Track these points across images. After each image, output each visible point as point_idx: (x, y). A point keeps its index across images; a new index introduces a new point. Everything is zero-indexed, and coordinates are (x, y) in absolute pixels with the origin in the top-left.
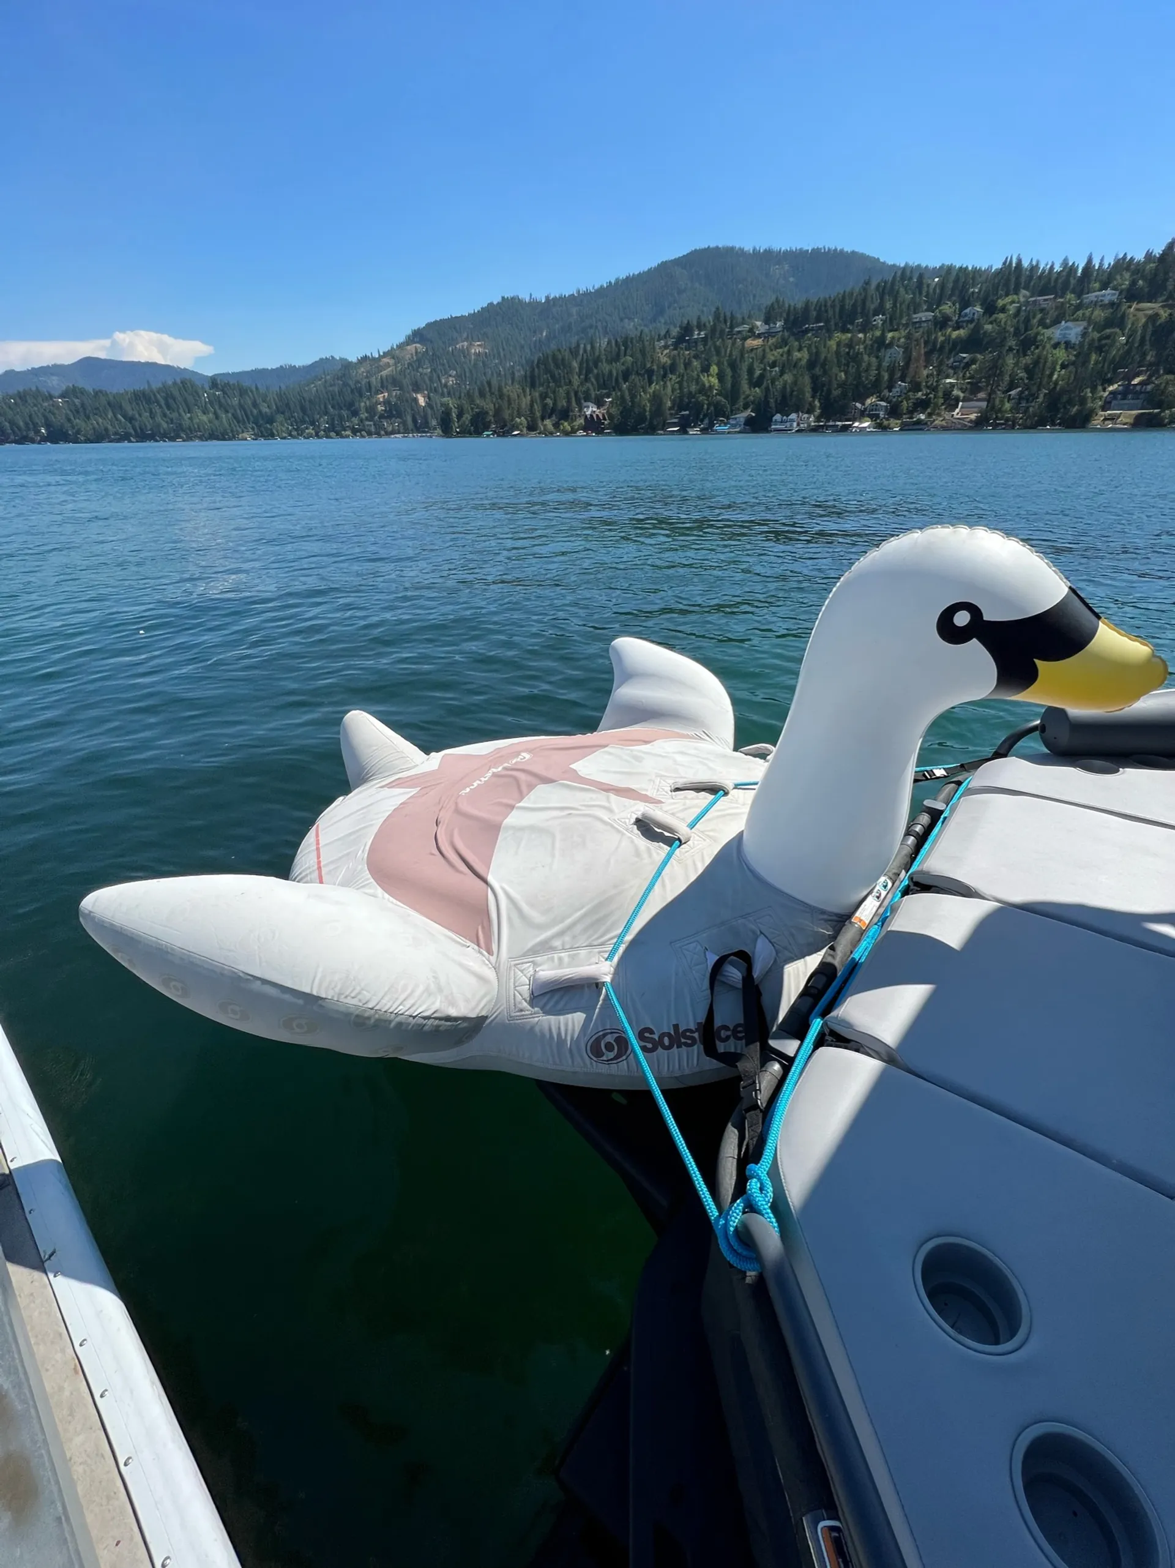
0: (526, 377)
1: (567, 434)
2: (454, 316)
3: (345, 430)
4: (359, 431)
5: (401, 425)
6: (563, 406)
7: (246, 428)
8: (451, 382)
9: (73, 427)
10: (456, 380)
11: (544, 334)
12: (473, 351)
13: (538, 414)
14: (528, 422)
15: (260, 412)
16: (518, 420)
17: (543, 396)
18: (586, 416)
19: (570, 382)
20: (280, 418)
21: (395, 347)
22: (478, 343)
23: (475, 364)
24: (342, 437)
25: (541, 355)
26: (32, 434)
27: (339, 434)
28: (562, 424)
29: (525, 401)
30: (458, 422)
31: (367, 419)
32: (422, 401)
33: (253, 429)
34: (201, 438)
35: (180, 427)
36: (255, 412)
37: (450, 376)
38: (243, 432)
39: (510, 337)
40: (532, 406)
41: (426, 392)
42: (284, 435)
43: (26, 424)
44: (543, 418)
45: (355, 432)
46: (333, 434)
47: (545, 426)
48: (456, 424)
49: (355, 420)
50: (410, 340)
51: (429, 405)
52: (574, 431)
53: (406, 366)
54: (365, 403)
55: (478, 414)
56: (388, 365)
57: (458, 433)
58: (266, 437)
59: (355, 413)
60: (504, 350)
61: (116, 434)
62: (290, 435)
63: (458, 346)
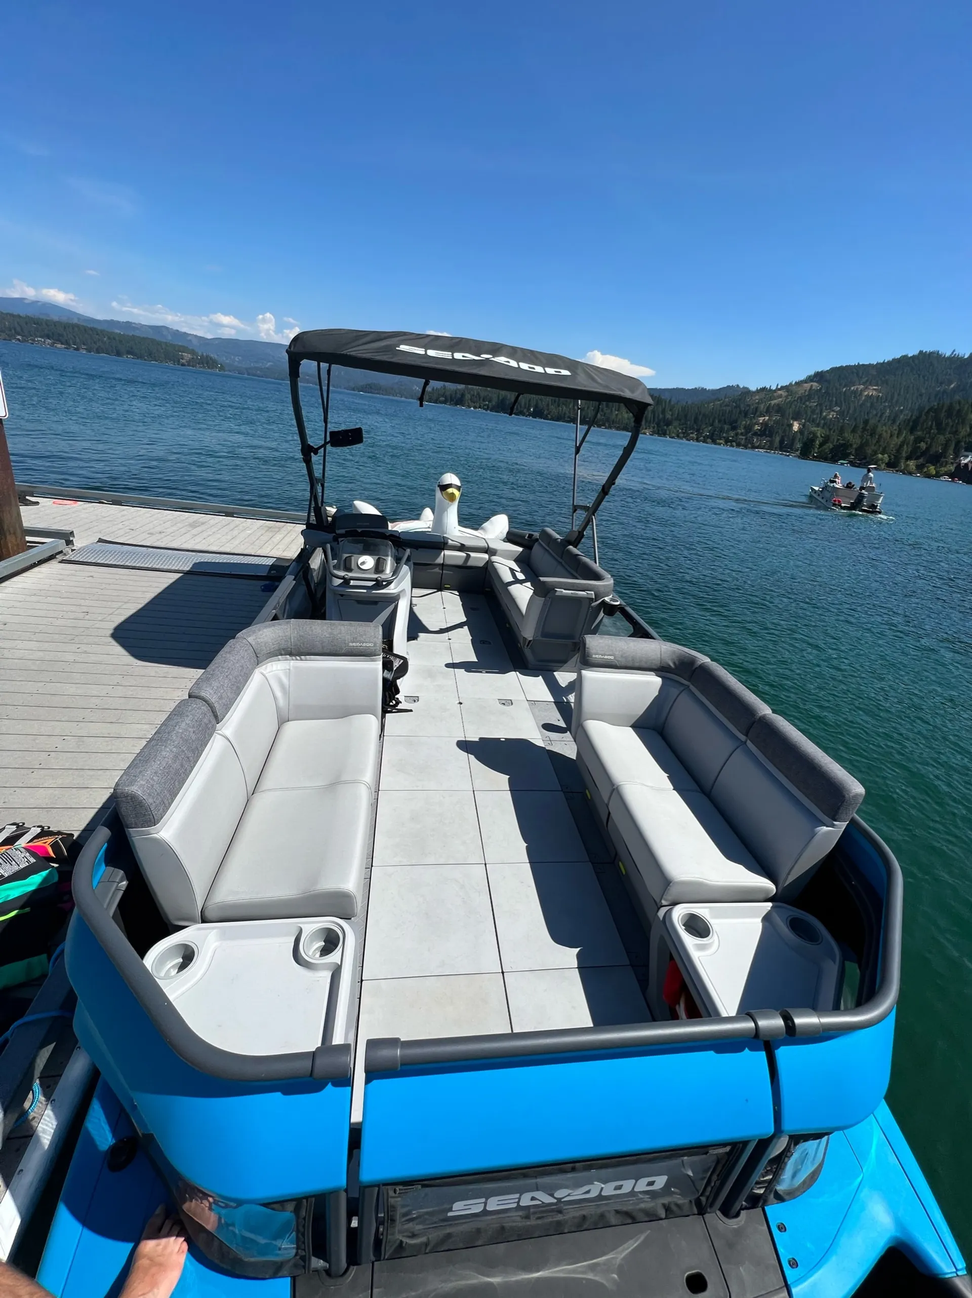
0: (909, 420)
1: (929, 476)
2: (861, 363)
3: (720, 439)
4: (731, 441)
5: (768, 443)
6: (937, 452)
7: (649, 426)
8: (831, 416)
9: (548, 410)
10: (837, 415)
11: (952, 386)
12: (866, 393)
13: (904, 455)
14: (890, 459)
15: (664, 417)
16: (880, 456)
17: (919, 440)
18: (960, 464)
19: (956, 431)
20: (676, 423)
21: (793, 383)
22: (875, 388)
23: (861, 406)
24: (716, 443)
25: (936, 404)
26: (525, 411)
27: (714, 442)
28: (928, 467)
29: (896, 441)
30: (818, 448)
31: (742, 434)
32: (796, 427)
33: (654, 428)
34: (618, 429)
35: (608, 420)
36: (661, 416)
37: (833, 411)
38: (646, 429)
39: (911, 385)
40: (901, 446)
41: (803, 421)
42: (673, 435)
43: (525, 404)
44: (908, 458)
45: (727, 441)
46: (709, 440)
47: (908, 465)
48: (816, 450)
49: (732, 433)
50: (810, 379)
51: (801, 431)
52: (938, 475)
53: (796, 399)
54: (746, 422)
55: (842, 445)
56: (780, 396)
57: (814, 457)
58: (659, 435)
59: (734, 428)
60: (899, 395)
61: (569, 417)
62: (678, 436)
63: (852, 388)
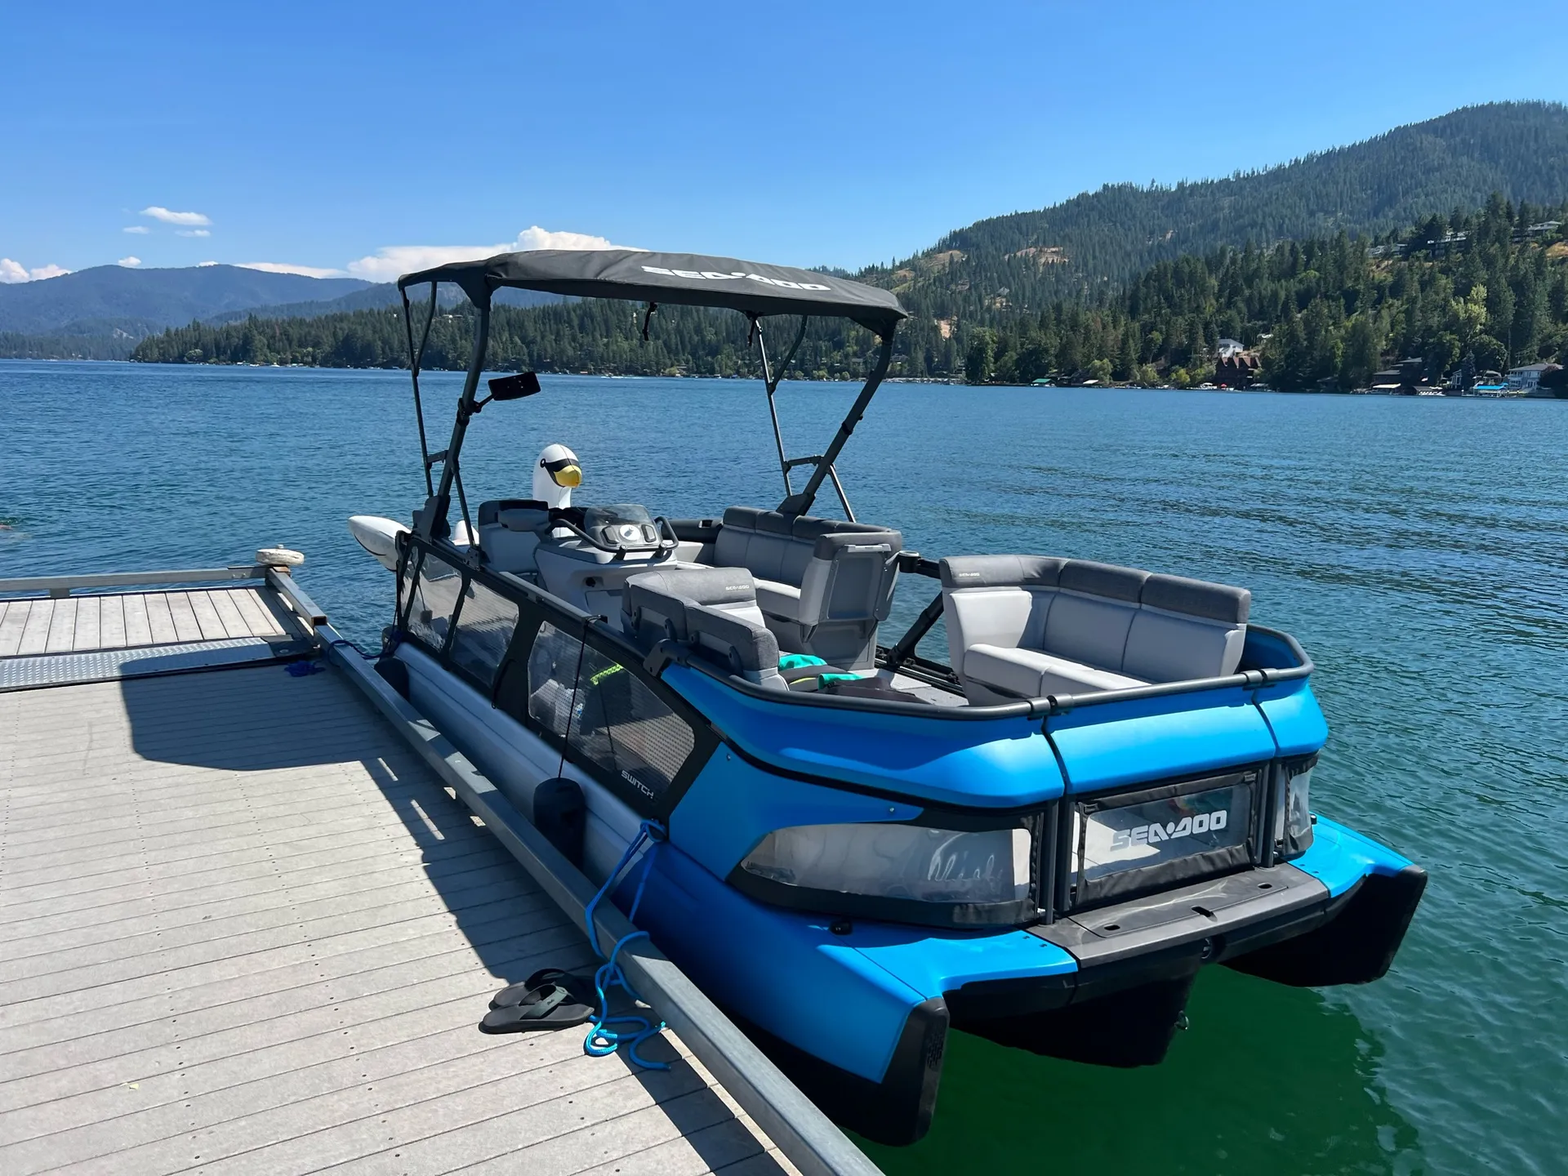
0: (1123, 299)
1: (1181, 386)
2: (1020, 212)
3: (819, 369)
4: (840, 371)
5: (906, 365)
6: (1181, 344)
7: (678, 361)
8: (998, 305)
10: (1007, 301)
11: (1169, 236)
12: (1043, 260)
13: (1134, 356)
14: (1115, 367)
15: (703, 340)
16: (1097, 363)
17: (1147, 329)
18: (1221, 360)
19: (1199, 307)
20: (728, 349)
21: (920, 255)
22: (1054, 249)
23: (1044, 278)
24: (812, 378)
25: (1154, 267)
27: (809, 375)
28: (1176, 372)
29: (1113, 336)
30: (995, 363)
31: (855, 354)
32: (945, 330)
33: (687, 362)
35: (590, 356)
36: (696, 338)
37: (999, 295)
38: (672, 366)
39: (1108, 241)
40: (1125, 342)
41: (955, 318)
42: (729, 371)
44: (1142, 361)
45: (832, 372)
46: (799, 373)
47: (1144, 373)
48: (992, 366)
49: (837, 355)
50: (945, 245)
51: (956, 337)
52: (1195, 384)
53: (932, 281)
54: (857, 332)
55: (1031, 353)
56: (904, 279)
57: (992, 379)
58: (702, 375)
59: (839, 346)
60: (1094, 258)
62: (738, 372)
63: (1019, 254)
